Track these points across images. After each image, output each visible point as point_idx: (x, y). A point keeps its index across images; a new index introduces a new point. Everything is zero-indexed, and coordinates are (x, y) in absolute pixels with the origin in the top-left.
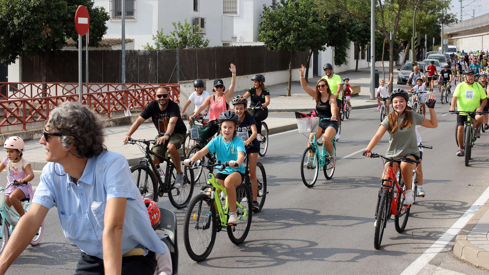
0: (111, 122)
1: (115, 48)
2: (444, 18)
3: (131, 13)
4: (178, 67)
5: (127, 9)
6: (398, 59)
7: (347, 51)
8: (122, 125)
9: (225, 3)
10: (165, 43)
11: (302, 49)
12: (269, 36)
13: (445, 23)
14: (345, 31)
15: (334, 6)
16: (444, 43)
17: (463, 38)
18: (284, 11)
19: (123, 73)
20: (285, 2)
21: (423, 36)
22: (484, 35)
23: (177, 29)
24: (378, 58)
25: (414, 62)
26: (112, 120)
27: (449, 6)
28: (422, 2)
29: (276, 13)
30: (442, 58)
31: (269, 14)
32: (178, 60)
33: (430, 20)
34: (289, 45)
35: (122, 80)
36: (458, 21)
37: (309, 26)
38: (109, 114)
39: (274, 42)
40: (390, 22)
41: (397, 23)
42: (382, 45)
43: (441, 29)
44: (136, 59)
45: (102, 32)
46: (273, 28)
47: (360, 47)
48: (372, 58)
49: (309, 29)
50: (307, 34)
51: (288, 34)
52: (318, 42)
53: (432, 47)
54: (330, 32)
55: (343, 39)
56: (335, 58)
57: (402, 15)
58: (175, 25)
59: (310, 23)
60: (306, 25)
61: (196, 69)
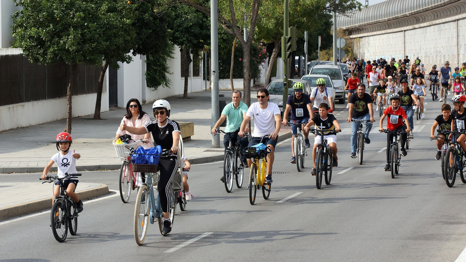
6: (258, 75)
7: (169, 63)
11: (90, 59)
12: (31, 37)
13: (339, 10)
14: (165, 27)
16: (338, 46)
17: (371, 36)
21: (302, 33)
22: (408, 30)
24: (223, 74)
25: (286, 80)
30: (335, 73)
33: (312, 5)
34: (66, 54)
36: (361, 7)
37: (100, 18)
39: (40, 48)
40: (244, 10)
41: (255, 13)
42: (230, 51)
43: (332, 22)
46: (37, 23)
47: (192, 56)
48: (214, 73)
49: (101, 25)
50: (98, 34)
51: (64, 34)
52: (118, 48)
53: (317, 53)
54: (138, 29)
55: (161, 41)
56: (148, 74)
59: (103, 14)
60: (96, 18)
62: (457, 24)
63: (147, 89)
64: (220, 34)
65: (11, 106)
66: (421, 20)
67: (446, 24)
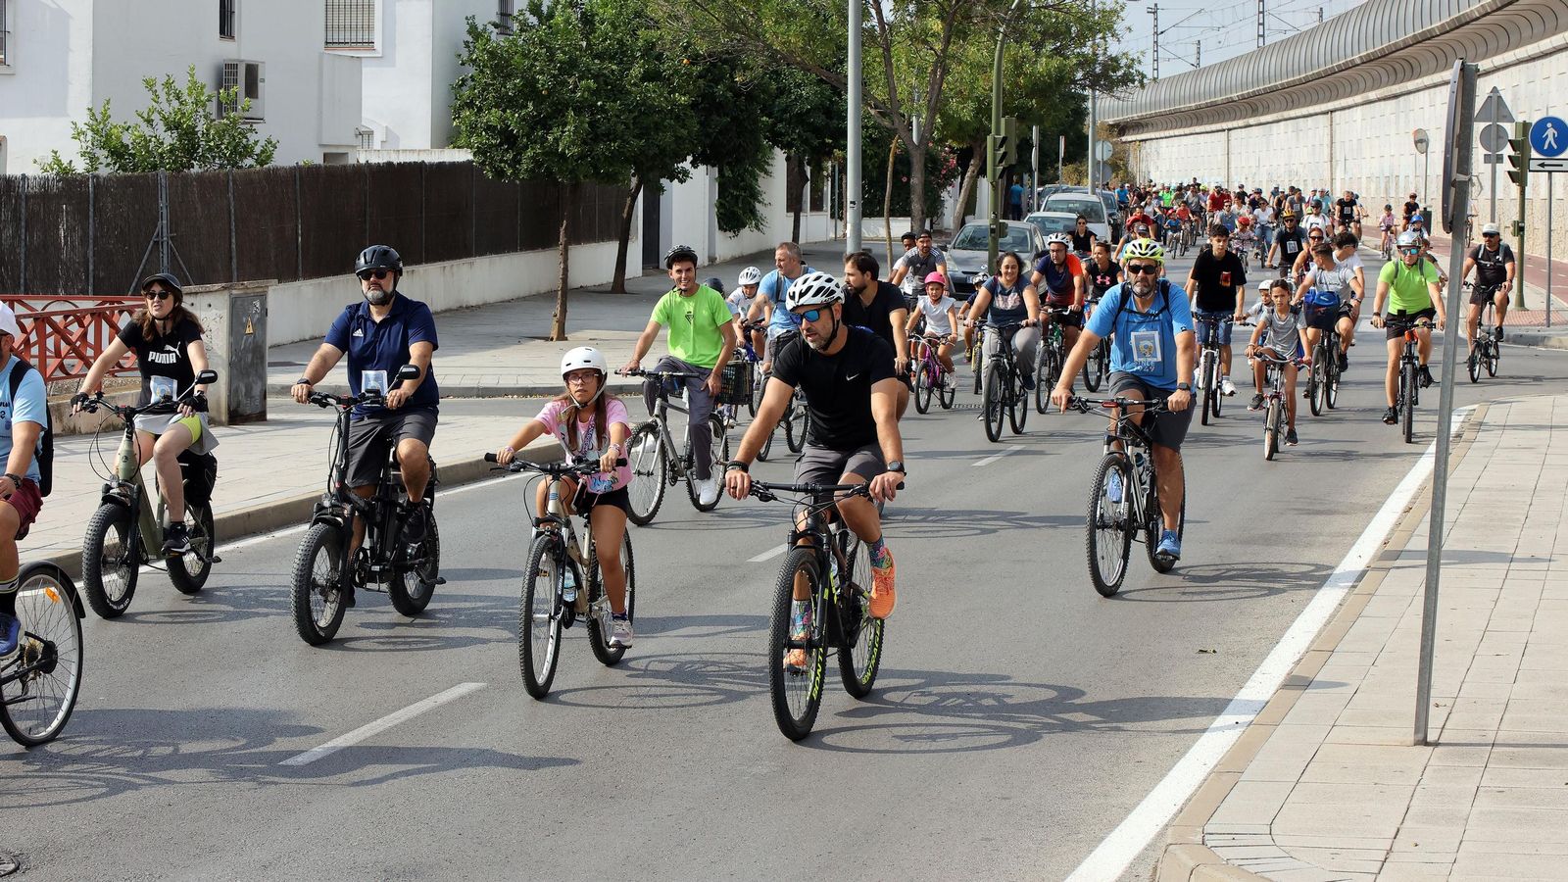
2: (1098, 70)
4: (165, 239)
6: (939, 211)
7: (763, 183)
9: (330, 10)
10: (118, 153)
11: (607, 174)
12: (489, 128)
13: (1101, 86)
14: (756, 111)
15: (719, 25)
16: (1099, 157)
17: (1162, 138)
18: (542, 42)
20: (545, 9)
21: (1027, 130)
22: (1234, 128)
23: (160, 100)
24: (871, 208)
25: (995, 221)
27: (1115, 26)
28: (1023, 14)
29: (514, 48)
30: (1092, 209)
31: (488, 52)
32: (164, 211)
33: (1049, 75)
34: (558, 162)
36: (1145, 81)
37: (629, 93)
39: (507, 150)
40: (913, 81)
41: (936, 87)
42: (885, 161)
43: (1087, 108)
44: (15, 209)
46: (502, 99)
47: (808, 169)
48: (852, 205)
49: (629, 106)
50: (623, 123)
51: (555, 123)
52: (662, 151)
53: (1058, 168)
54: (702, 116)
55: (747, 140)
56: (721, 205)
57: (954, 56)
58: (154, 89)
59: (635, 84)
60: (620, 92)
61: (230, 245)
62: (1332, 118)
63: (719, 235)
64: (865, 127)
65: (447, 264)
66: (1261, 109)
67: (1309, 119)
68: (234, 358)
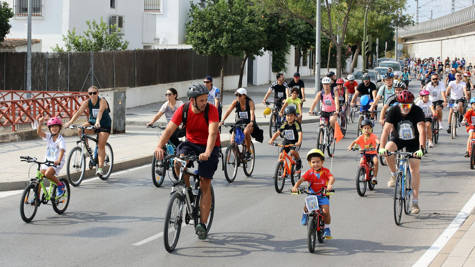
0: (16, 135)
1: (20, 50)
2: (399, 20)
3: (38, 9)
4: (92, 73)
5: (33, 5)
6: (345, 66)
7: (287, 57)
8: (29, 140)
10: (77, 45)
11: (236, 53)
12: (198, 38)
13: (400, 25)
14: (285, 33)
15: (274, 4)
16: (398, 49)
17: (419, 43)
18: (215, 10)
19: (29, 79)
21: (375, 40)
22: (444, 40)
23: (91, 28)
24: (323, 65)
25: (364, 70)
26: (17, 134)
27: (405, 5)
29: (206, 12)
30: (396, 66)
31: (198, 13)
32: (92, 64)
33: (383, 22)
34: (221, 49)
35: (27, 87)
36: (414, 24)
37: (244, 26)
38: (14, 126)
39: (204, 45)
40: (337, 23)
41: (345, 25)
42: (327, 50)
43: (395, 33)
44: (44, 63)
45: (4, 32)
46: (202, 28)
47: (302, 52)
48: (317, 64)
49: (244, 31)
50: (242, 36)
51: (220, 36)
52: (255, 46)
53: (384, 53)
54: (268, 34)
55: (282, 42)
56: (273, 64)
57: (351, 15)
58: (89, 24)
59: (246, 24)
60: (241, 26)
61: (113, 75)
63: (272, 73)
64: (322, 38)
65: (184, 82)
66: (453, 33)
67: (469, 37)
68: (115, 112)
